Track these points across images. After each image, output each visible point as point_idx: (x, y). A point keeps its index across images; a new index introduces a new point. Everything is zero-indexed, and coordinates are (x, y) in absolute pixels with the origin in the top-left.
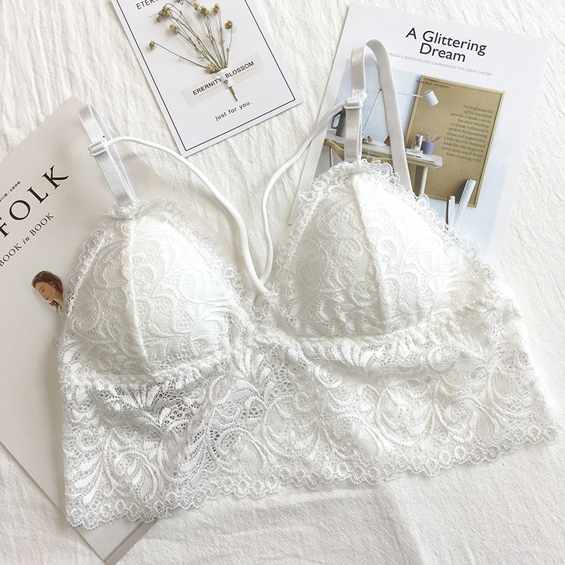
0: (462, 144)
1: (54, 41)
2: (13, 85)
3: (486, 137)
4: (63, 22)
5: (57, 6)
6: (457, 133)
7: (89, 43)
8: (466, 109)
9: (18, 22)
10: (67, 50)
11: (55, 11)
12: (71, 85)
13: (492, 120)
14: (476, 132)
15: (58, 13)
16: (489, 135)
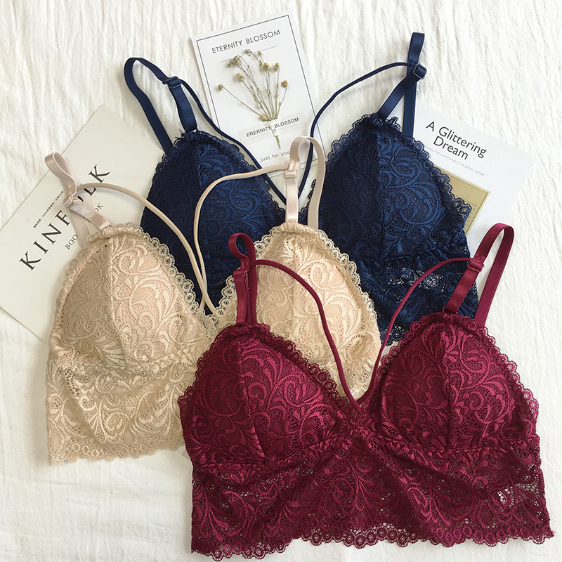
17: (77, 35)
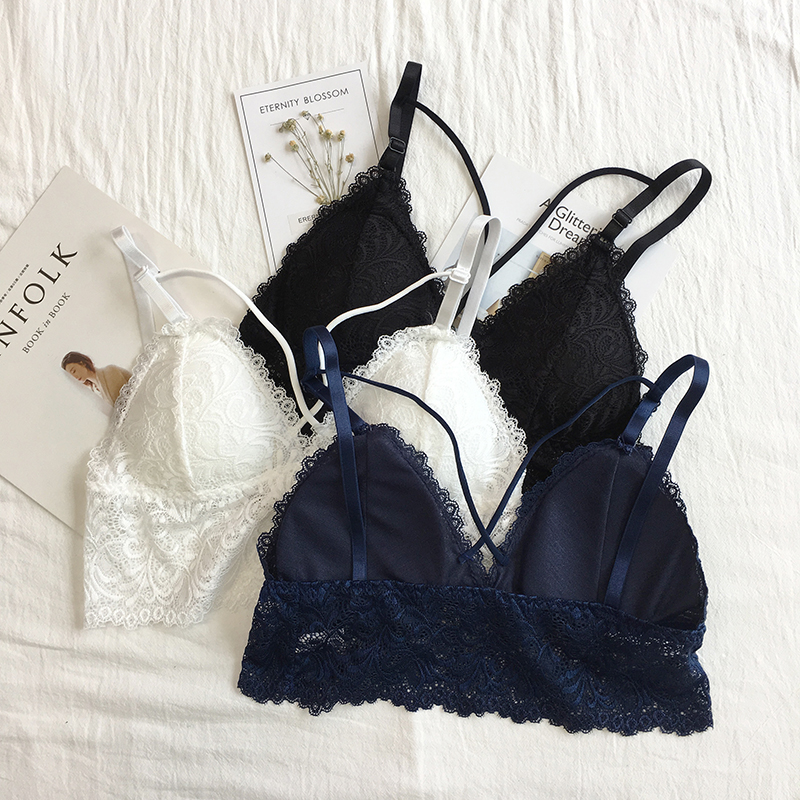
1: (175, 116)
2: (124, 154)
4: (189, 97)
5: (185, 77)
7: (211, 129)
9: (141, 84)
10: (187, 130)
11: (182, 82)
15: (185, 85)
17: (92, 72)
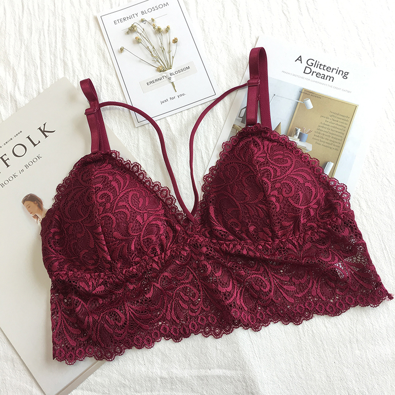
0: (327, 137)
1: (56, 41)
2: (25, 67)
3: (343, 134)
4: (64, 28)
6: (323, 129)
7: (80, 45)
8: (332, 114)
9: (33, 25)
10: (64, 47)
11: (59, 20)
12: (65, 71)
13: (348, 123)
14: (337, 130)
15: (61, 22)
16: (345, 132)
